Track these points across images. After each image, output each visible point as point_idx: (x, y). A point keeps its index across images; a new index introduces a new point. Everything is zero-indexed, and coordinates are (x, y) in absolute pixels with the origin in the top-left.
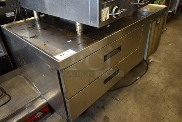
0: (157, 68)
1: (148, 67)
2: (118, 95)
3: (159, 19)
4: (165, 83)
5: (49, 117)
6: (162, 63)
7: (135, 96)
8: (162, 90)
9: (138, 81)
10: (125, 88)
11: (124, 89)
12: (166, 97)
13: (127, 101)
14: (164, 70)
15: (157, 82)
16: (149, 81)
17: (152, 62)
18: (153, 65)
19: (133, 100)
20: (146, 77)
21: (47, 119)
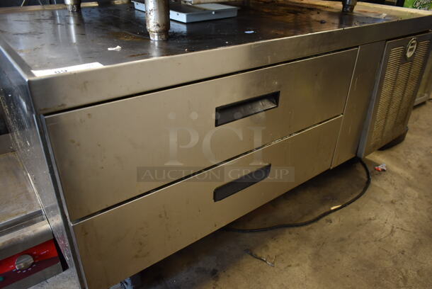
0: (396, 189)
1: (368, 183)
2: (267, 246)
3: (412, 44)
4: (415, 233)
5: (55, 275)
6: (412, 178)
7: (317, 255)
8: (403, 253)
9: (332, 216)
10: (291, 229)
11: (287, 230)
12: (412, 274)
13: (290, 266)
14: (417, 195)
15: (388, 228)
16: (365, 220)
17: (383, 170)
18: (385, 180)
19: (307, 267)
20: (358, 209)
21: (48, 281)
